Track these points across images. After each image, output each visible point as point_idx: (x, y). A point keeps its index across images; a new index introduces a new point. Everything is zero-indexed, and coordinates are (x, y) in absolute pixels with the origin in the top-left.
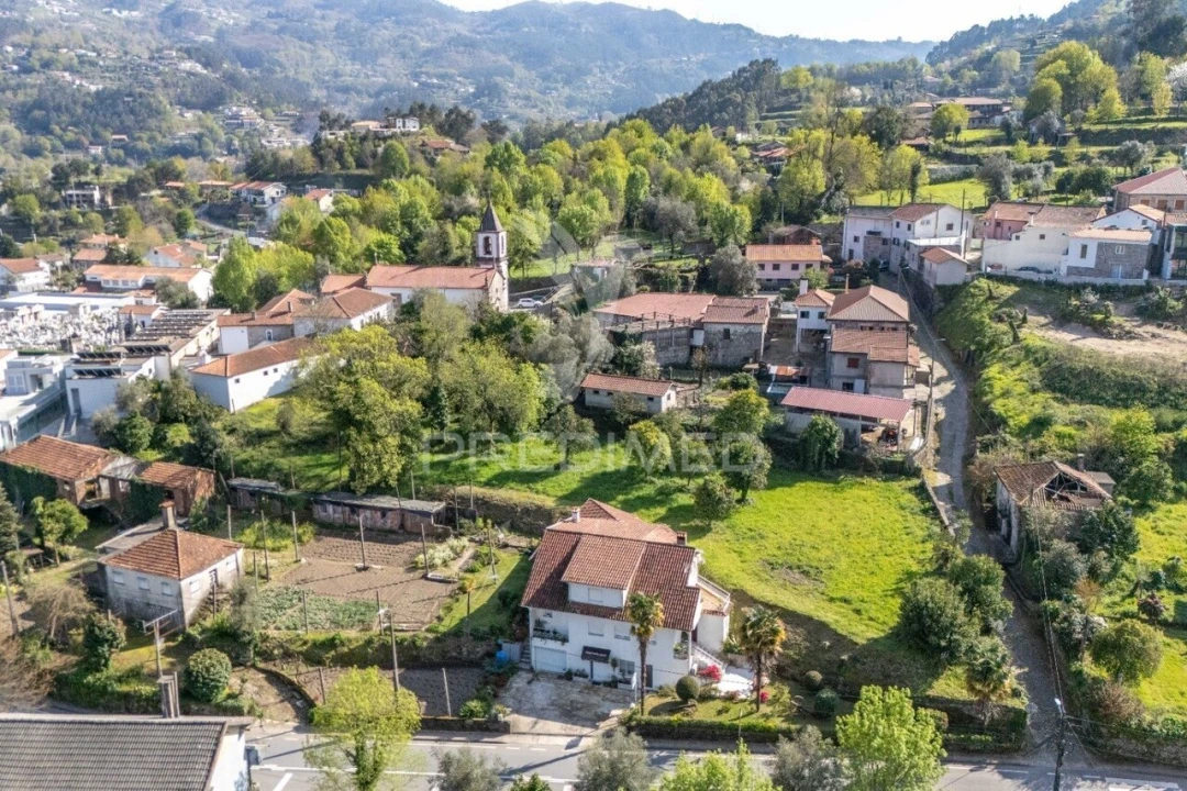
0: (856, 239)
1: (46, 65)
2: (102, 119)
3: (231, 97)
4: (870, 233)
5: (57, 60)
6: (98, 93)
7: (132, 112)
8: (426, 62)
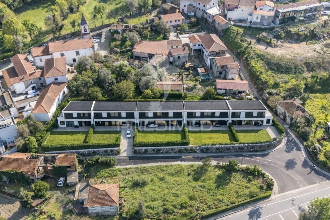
0: (185, 6)
4: (190, 5)
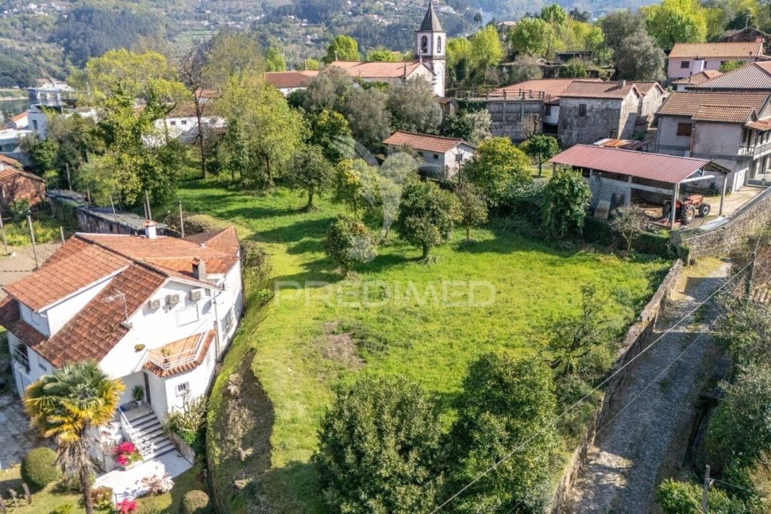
1: (366, 11)
2: (388, 41)
3: (466, 28)
5: (372, 8)
6: (389, 26)
7: (405, 37)
8: (607, 4)
